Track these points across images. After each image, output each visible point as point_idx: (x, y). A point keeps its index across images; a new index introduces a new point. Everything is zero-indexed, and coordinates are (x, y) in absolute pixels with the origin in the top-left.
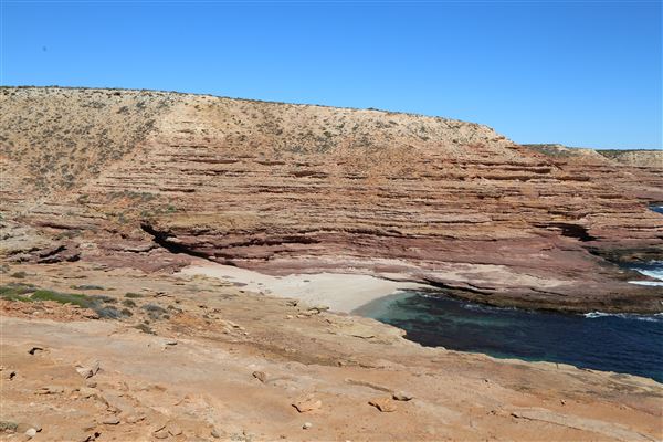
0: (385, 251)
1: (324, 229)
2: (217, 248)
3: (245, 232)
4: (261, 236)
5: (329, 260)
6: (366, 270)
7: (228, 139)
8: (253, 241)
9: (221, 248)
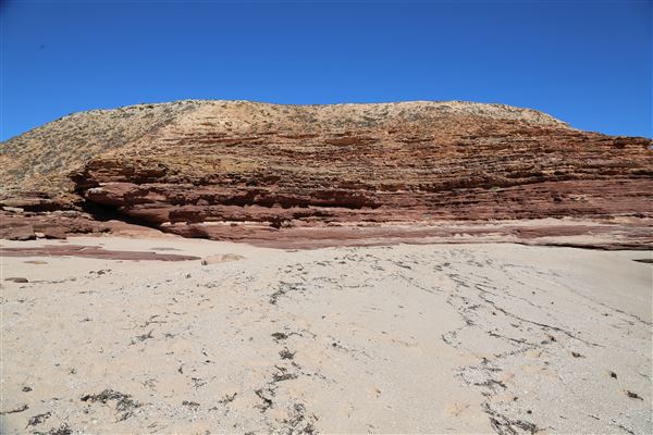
0: (519, 208)
1: (385, 188)
2: (174, 202)
3: (236, 178)
4: (272, 189)
5: (405, 227)
6: (496, 236)
7: (254, 127)
8: (251, 194)
9: (182, 202)
